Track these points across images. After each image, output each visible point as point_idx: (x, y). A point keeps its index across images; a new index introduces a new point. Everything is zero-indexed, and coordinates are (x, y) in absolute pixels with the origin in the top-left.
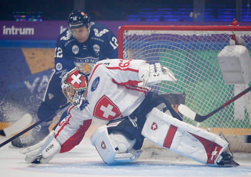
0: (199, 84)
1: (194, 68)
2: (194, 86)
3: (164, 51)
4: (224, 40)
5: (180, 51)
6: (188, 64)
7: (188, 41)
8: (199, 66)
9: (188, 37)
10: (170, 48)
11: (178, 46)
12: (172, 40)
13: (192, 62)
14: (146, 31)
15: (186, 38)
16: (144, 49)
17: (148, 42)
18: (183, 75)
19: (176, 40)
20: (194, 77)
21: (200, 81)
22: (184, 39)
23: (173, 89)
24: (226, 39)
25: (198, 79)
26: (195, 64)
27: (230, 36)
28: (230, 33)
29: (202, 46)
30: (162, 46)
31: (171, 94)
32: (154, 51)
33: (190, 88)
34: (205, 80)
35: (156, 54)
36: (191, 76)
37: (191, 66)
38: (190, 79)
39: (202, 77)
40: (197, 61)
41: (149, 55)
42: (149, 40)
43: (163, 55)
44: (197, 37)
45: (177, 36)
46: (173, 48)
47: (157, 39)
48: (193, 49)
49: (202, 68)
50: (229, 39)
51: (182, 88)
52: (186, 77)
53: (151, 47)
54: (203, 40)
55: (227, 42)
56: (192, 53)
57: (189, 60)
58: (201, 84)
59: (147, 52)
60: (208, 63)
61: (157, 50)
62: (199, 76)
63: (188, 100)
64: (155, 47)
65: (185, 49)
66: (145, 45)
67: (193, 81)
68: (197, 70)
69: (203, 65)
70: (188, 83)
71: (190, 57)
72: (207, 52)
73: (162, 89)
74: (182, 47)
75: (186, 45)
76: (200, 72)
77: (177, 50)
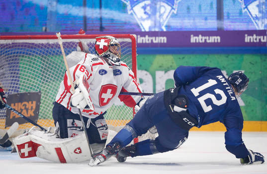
0: (52, 84)
1: (48, 71)
2: (48, 85)
3: (23, 56)
4: (72, 46)
5: (36, 56)
6: (42, 67)
7: (42, 48)
8: (51, 69)
9: (43, 44)
10: (27, 54)
11: (34, 52)
12: (29, 47)
13: (46, 66)
14: (7, 40)
15: (41, 46)
16: (6, 55)
17: (9, 50)
18: (39, 77)
19: (32, 48)
20: (48, 78)
21: (53, 81)
22: (39, 47)
23: (31, 88)
24: (74, 46)
25: (51, 79)
26: (49, 68)
27: (77, 43)
28: (77, 41)
29: (54, 52)
30: (21, 52)
31: (29, 93)
32: (14, 56)
33: (44, 87)
34: (57, 80)
35: (16, 59)
36: (45, 77)
37: (45, 69)
38: (44, 80)
39: (55, 78)
40: (50, 64)
41: (10, 60)
42: (10, 47)
43: (22, 60)
44: (49, 45)
45: (33, 44)
46: (30, 54)
47: (16, 46)
48: (46, 55)
49: (54, 71)
50: (76, 46)
51: (38, 88)
52: (41, 79)
53: (11, 54)
54: (54, 47)
55: (74, 48)
56: (45, 58)
57: (43, 64)
58: (54, 83)
59: (8, 58)
60: (59, 66)
61: (17, 56)
62: (52, 77)
63: (43, 97)
64: (14, 53)
65: (40, 55)
66: (6, 52)
67: (47, 81)
68: (50, 72)
69: (55, 67)
70: (43, 83)
71: (44, 61)
72: (58, 57)
73: (21, 89)
74: (37, 53)
75: (41, 51)
76: (53, 74)
77: (33, 55)
